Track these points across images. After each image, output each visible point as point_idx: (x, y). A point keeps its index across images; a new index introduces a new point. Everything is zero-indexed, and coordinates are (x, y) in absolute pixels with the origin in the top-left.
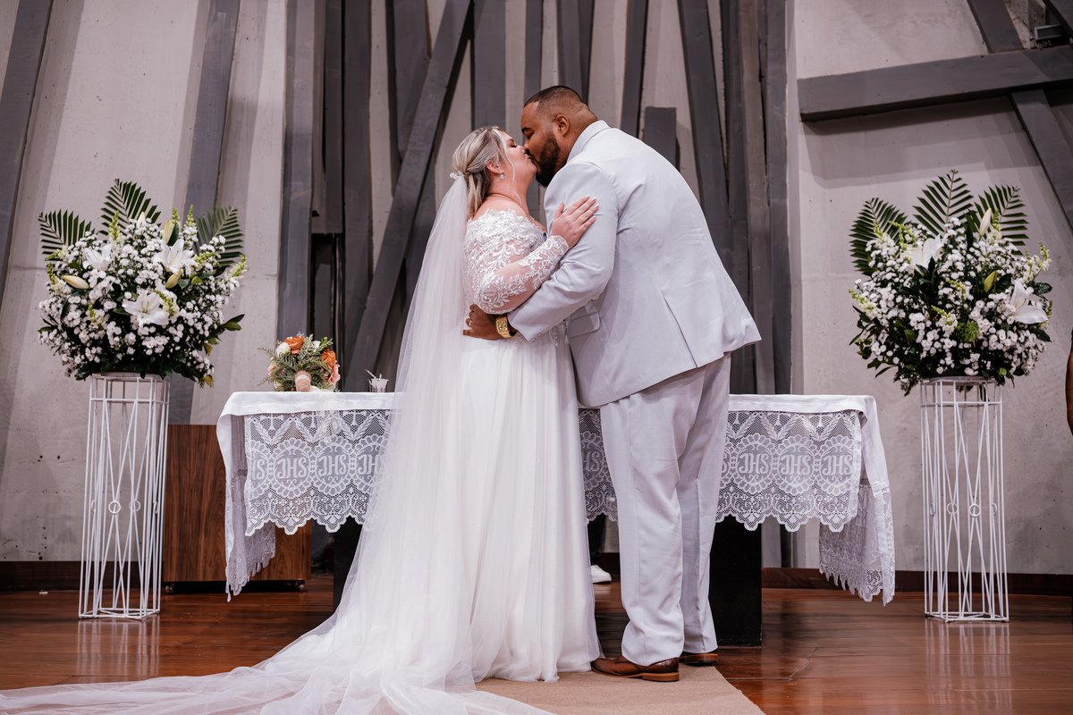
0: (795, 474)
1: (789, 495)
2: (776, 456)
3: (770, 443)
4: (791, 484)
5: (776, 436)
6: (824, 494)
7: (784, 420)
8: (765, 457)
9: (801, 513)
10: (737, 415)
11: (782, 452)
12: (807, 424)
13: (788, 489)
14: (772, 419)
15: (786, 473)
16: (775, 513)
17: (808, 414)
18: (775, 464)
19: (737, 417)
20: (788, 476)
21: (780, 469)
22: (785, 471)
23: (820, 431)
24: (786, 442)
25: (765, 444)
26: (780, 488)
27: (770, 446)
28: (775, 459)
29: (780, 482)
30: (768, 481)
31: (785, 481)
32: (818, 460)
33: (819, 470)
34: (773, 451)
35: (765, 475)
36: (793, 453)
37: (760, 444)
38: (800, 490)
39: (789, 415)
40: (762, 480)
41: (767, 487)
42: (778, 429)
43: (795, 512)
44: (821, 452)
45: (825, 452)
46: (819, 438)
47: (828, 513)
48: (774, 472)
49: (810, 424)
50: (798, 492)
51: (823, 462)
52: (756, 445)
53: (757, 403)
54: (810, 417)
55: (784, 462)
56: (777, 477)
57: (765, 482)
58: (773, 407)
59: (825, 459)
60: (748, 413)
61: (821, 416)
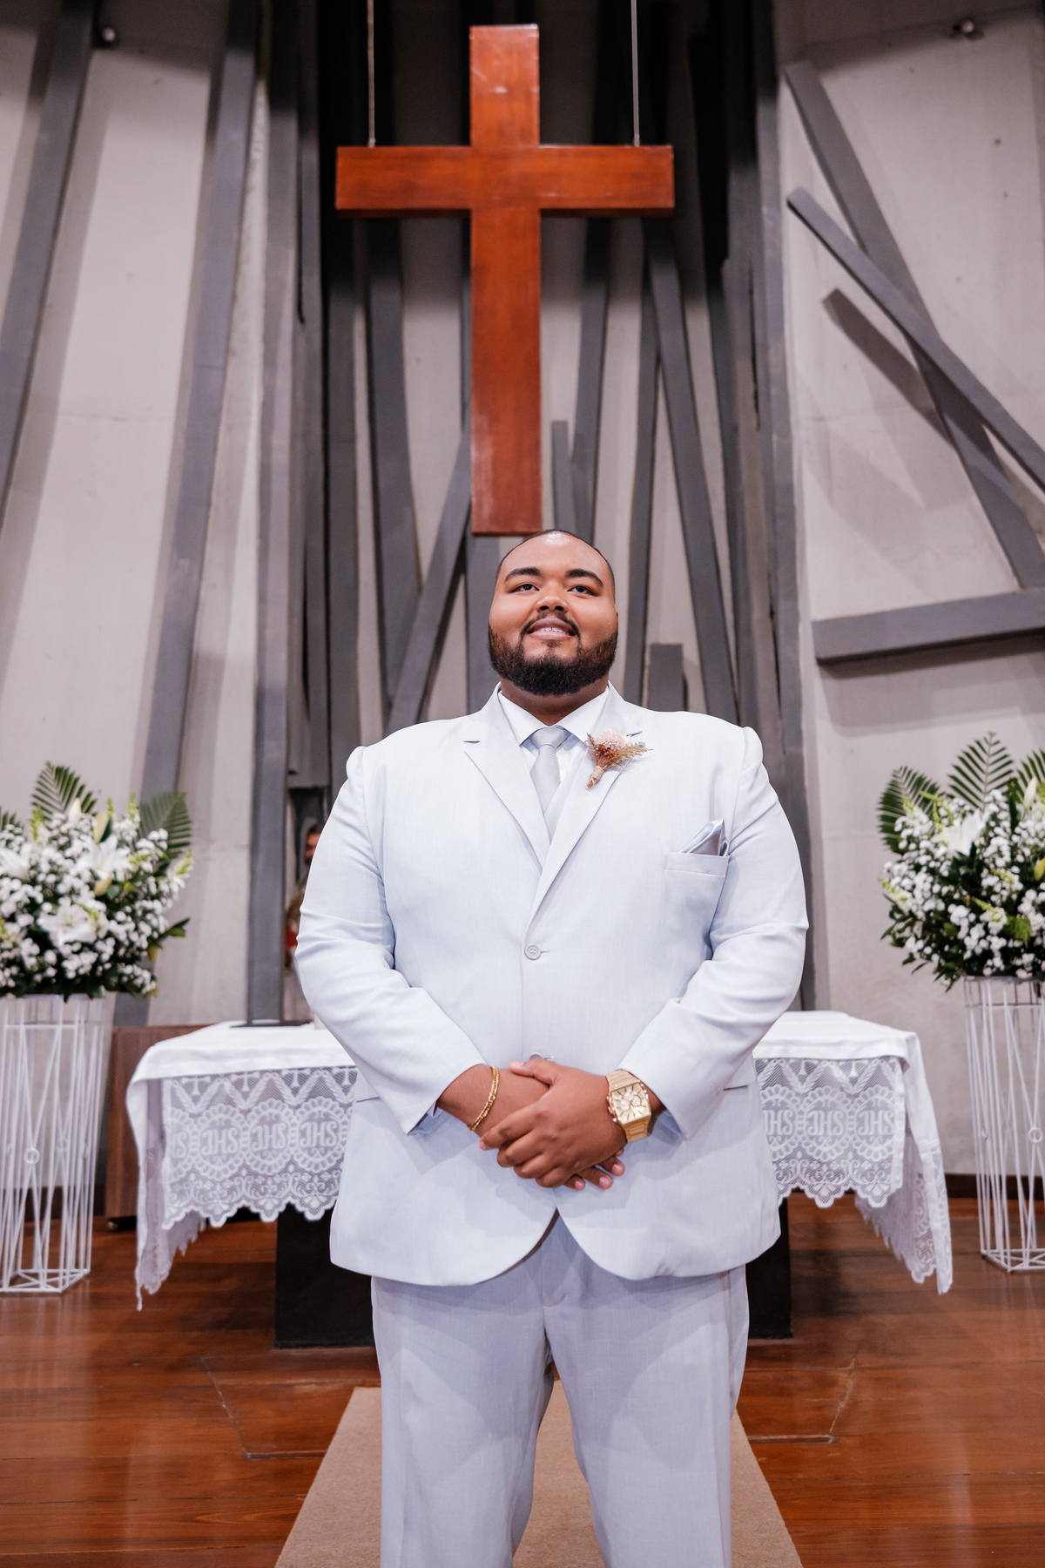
0: (825, 1135)
1: (819, 1162)
2: (801, 1113)
3: (794, 1097)
4: (821, 1147)
5: (800, 1088)
6: (862, 1160)
7: (810, 1068)
8: (788, 1114)
9: (834, 1183)
11: (809, 1107)
12: (838, 1074)
13: (818, 1154)
14: (795, 1066)
15: (815, 1134)
16: (803, 1183)
17: (838, 1061)
18: (801, 1122)
20: (817, 1138)
21: (807, 1129)
22: (812, 1131)
23: (854, 1081)
24: (813, 1095)
25: (788, 1097)
26: (808, 1152)
27: (794, 1101)
28: (801, 1116)
29: (807, 1144)
30: (793, 1144)
31: (814, 1143)
32: (851, 1117)
33: (854, 1129)
34: (798, 1107)
35: (789, 1137)
36: (824, 1109)
37: (782, 1098)
38: (833, 1154)
39: (816, 1062)
41: (792, 1151)
42: (802, 1079)
44: (856, 1107)
45: (861, 1107)
46: (853, 1090)
47: (868, 1183)
48: (800, 1133)
49: (841, 1073)
50: (830, 1157)
51: (858, 1119)
52: (777, 1100)
53: (776, 1048)
54: (841, 1063)
55: (811, 1120)
56: (804, 1139)
57: (789, 1146)
58: (795, 1053)
59: (861, 1116)
60: (766, 1061)
61: (854, 1063)
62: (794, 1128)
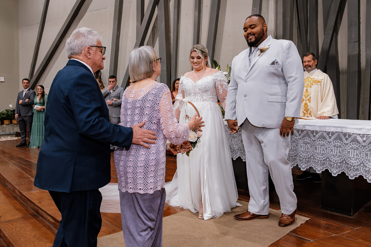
0: (354, 157)
1: (350, 165)
2: (345, 149)
4: (351, 161)
5: (346, 142)
7: (350, 136)
8: (341, 149)
9: (355, 172)
10: (331, 133)
11: (348, 148)
12: (359, 138)
13: (350, 163)
14: (345, 135)
15: (350, 156)
17: (360, 134)
18: (345, 152)
19: (331, 134)
20: (350, 158)
21: (347, 154)
22: (349, 155)
23: (364, 141)
24: (350, 145)
25: (342, 144)
26: (347, 162)
28: (345, 150)
29: (347, 159)
30: (342, 158)
31: (349, 159)
32: (363, 153)
33: (364, 157)
34: (344, 147)
35: (341, 156)
36: (353, 149)
37: (339, 144)
38: (355, 164)
39: (352, 134)
40: (340, 158)
41: (342, 161)
42: (347, 139)
43: (353, 172)
44: (365, 150)
45: (366, 150)
46: (364, 144)
48: (345, 155)
49: (360, 138)
50: (354, 164)
51: (366, 154)
52: (338, 145)
53: (338, 129)
54: (361, 135)
55: (349, 152)
56: (346, 157)
57: (341, 159)
58: (345, 131)
59: (367, 153)
60: (335, 132)
61: (366, 136)
62: (343, 154)
